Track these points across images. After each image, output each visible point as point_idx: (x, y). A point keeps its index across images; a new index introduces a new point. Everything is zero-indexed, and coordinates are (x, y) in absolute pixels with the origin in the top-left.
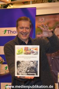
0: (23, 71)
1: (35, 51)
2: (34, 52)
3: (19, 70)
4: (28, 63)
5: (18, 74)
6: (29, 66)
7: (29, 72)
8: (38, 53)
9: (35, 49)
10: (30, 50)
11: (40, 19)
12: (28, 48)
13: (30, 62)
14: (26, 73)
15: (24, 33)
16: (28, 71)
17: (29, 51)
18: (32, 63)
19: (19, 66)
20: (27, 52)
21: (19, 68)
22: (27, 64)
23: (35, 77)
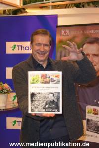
0: (40, 107)
1: (55, 79)
2: (54, 81)
3: (34, 105)
4: (47, 96)
5: (32, 110)
6: (48, 99)
7: (48, 108)
8: (59, 82)
9: (56, 77)
10: (49, 77)
11: (63, 31)
12: (46, 74)
13: (49, 94)
14: (44, 108)
15: (42, 52)
16: (47, 106)
17: (47, 80)
18: (52, 95)
19: (33, 99)
20: (45, 80)
21: (33, 103)
22: (45, 97)
23: (55, 114)
